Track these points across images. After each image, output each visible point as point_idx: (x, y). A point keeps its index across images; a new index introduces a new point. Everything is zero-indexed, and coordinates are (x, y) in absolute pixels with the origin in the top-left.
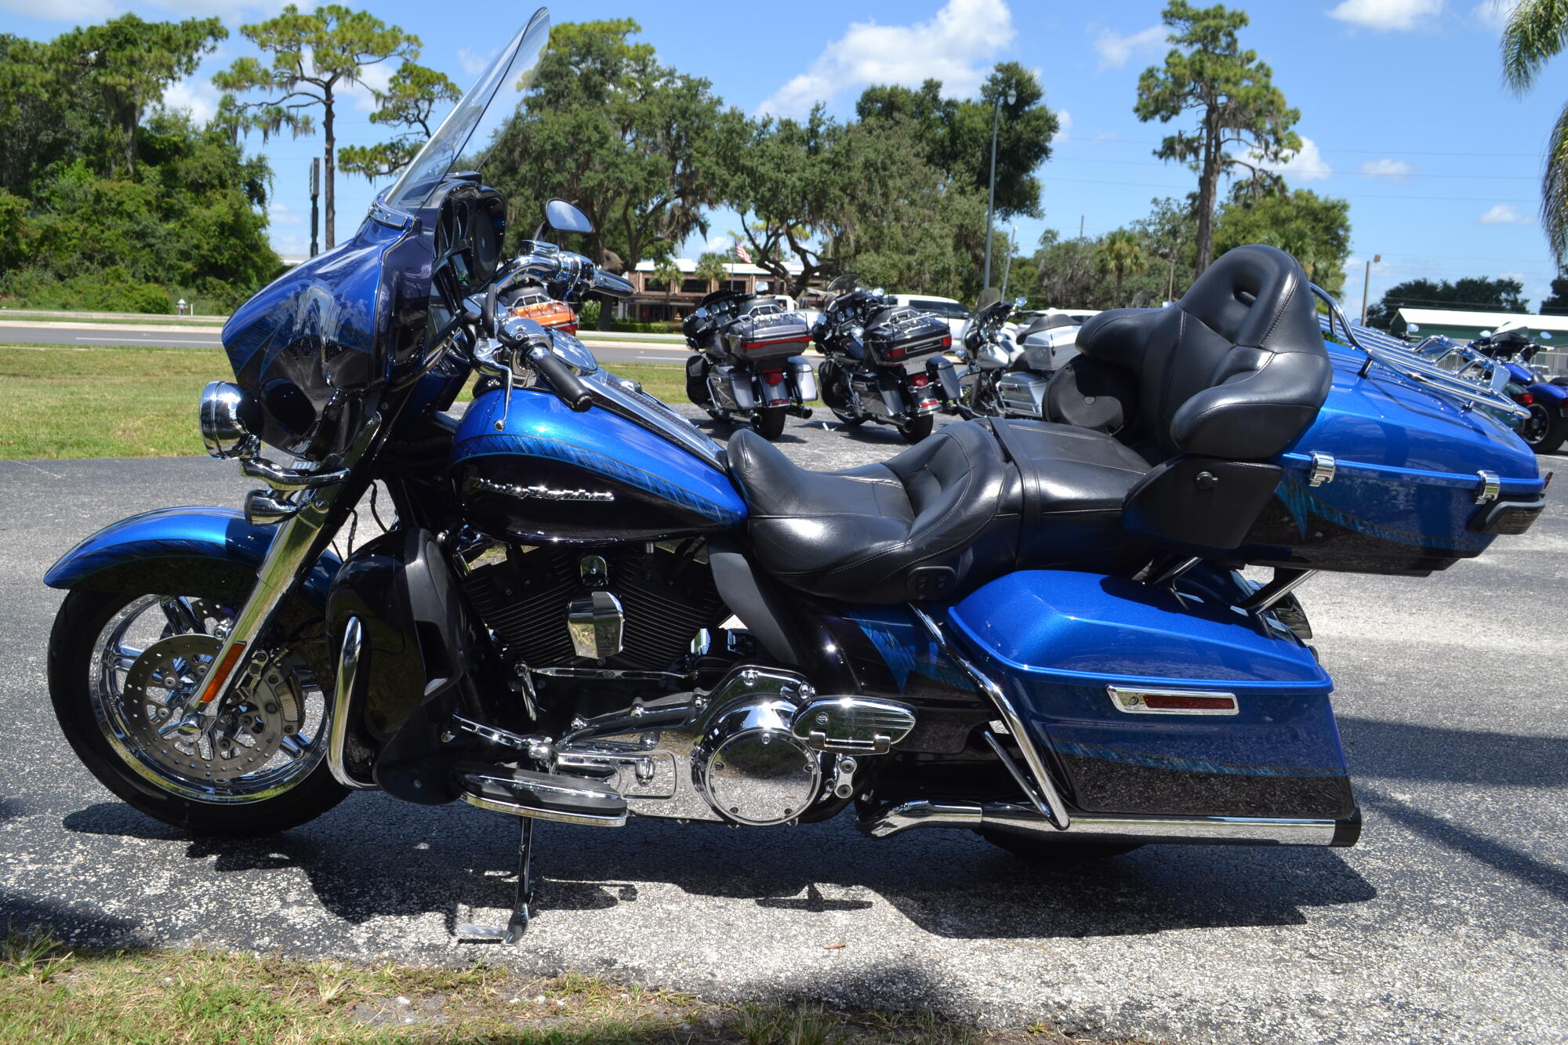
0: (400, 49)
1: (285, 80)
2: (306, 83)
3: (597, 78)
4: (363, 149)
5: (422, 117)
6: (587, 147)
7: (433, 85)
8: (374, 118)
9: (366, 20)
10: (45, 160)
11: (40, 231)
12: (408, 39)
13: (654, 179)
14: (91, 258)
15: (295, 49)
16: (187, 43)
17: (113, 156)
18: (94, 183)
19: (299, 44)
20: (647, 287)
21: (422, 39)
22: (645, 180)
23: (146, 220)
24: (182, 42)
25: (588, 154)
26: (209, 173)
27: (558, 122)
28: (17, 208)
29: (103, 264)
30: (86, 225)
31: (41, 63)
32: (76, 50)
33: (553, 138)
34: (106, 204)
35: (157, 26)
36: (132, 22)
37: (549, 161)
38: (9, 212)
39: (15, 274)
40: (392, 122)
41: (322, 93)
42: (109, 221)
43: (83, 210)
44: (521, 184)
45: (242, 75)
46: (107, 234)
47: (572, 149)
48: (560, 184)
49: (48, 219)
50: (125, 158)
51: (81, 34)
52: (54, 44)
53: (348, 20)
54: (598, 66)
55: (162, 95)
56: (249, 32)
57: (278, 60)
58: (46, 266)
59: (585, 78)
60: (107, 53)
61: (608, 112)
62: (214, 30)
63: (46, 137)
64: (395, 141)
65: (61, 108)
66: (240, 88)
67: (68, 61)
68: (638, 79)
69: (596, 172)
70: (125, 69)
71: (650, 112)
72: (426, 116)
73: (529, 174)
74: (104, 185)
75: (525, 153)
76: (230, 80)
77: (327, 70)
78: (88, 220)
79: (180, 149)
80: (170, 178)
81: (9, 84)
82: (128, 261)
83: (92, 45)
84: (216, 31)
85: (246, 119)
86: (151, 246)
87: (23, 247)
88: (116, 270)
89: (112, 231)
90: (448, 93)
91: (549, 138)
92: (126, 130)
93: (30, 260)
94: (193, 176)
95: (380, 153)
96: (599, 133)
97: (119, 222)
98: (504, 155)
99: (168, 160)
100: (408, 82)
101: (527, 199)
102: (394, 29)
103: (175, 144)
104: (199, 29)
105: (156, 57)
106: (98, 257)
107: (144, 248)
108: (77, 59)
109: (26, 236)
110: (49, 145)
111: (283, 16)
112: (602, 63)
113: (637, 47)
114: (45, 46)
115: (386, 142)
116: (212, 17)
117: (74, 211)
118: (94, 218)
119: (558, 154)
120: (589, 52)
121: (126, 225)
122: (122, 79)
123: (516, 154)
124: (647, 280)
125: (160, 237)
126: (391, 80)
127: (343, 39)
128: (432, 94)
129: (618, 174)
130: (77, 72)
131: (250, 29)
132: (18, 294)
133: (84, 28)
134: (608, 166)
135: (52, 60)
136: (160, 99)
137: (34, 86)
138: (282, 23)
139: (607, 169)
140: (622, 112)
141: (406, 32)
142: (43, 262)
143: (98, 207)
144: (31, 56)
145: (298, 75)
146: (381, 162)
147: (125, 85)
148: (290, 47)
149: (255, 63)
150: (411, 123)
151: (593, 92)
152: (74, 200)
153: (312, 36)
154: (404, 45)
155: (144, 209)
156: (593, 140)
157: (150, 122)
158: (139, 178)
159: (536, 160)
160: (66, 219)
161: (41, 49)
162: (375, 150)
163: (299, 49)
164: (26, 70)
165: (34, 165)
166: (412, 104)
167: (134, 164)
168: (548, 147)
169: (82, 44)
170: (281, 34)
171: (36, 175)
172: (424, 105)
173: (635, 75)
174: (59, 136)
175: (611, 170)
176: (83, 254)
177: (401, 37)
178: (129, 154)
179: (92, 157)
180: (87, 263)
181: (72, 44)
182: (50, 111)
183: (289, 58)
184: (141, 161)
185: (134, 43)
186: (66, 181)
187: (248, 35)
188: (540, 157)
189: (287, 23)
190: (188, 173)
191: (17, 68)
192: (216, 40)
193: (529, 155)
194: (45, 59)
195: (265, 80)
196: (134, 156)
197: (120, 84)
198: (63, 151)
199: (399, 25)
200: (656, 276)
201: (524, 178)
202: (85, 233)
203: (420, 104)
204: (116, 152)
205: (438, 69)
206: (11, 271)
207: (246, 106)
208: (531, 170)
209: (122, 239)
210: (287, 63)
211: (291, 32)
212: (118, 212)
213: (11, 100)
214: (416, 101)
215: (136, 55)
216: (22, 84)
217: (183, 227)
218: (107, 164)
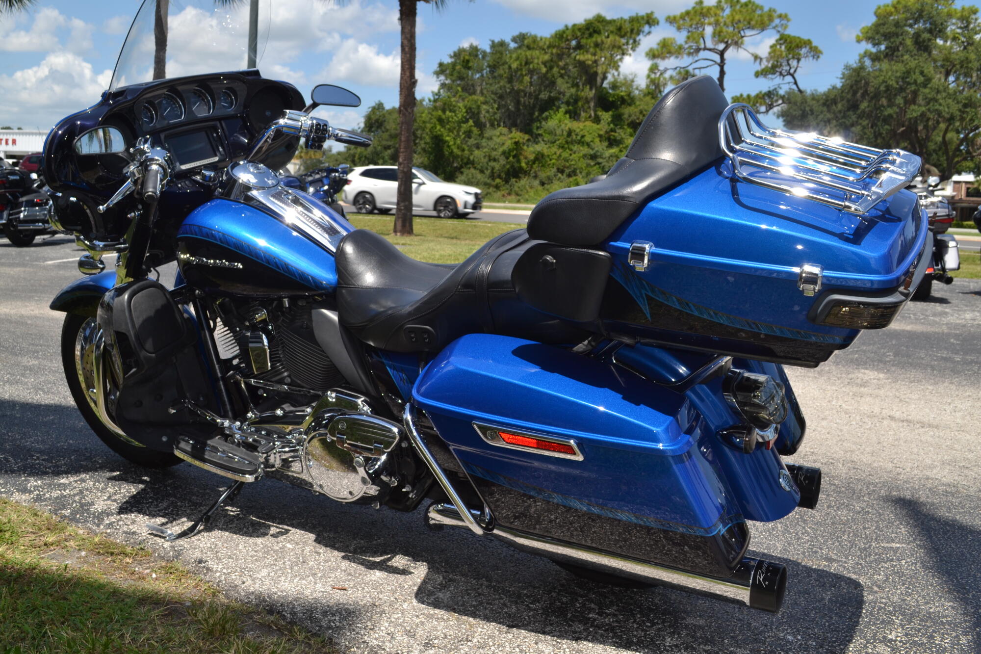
0: (774, 24)
1: (692, 51)
2: (707, 52)
3: (926, 36)
4: (749, 96)
5: (792, 71)
6: (913, 87)
7: (801, 47)
8: (757, 75)
9: (750, 6)
10: (543, 110)
11: (534, 155)
12: (780, 16)
13: (968, 110)
14: (562, 172)
15: (701, 29)
16: (632, 31)
17: (583, 106)
18: (569, 124)
19: (703, 24)
20: (968, 194)
21: (790, 16)
22: (960, 110)
23: (597, 147)
24: (629, 30)
25: (915, 93)
26: (644, 115)
27: (891, 70)
28: (521, 141)
29: (569, 176)
30: (561, 150)
31: (543, 49)
32: (564, 40)
33: (886, 82)
34: (574, 137)
35: (614, 21)
36: (600, 19)
37: (884, 99)
38: (516, 143)
39: (516, 182)
40: (770, 76)
41: (717, 58)
42: (575, 148)
43: (560, 141)
44: (860, 117)
45: (665, 50)
46: (574, 156)
47: (902, 89)
48: (890, 116)
49: (541, 147)
50: (589, 107)
51: (567, 29)
52: (552, 37)
53: (738, 7)
54: (928, 25)
55: (619, 66)
56: (671, 20)
57: (688, 38)
58: (536, 177)
59: (917, 35)
60: (582, 41)
61: (935, 61)
62: (650, 20)
63: (544, 96)
64: (771, 89)
65: (553, 77)
66: (663, 58)
67: (558, 47)
68: (962, 34)
69: (920, 105)
70: (592, 50)
71: (967, 58)
72: (795, 71)
73: (867, 110)
74: (576, 126)
75: (865, 93)
76: (656, 53)
77: (722, 41)
78: (563, 147)
79: (627, 100)
80: (617, 120)
81: (523, 63)
82: (584, 174)
83: (573, 36)
84: (651, 21)
85: (665, 79)
86: (599, 164)
87: (523, 165)
88: (576, 180)
89: (577, 154)
90: (812, 53)
91: (884, 82)
92: (591, 89)
93: (526, 173)
94: (633, 117)
95: (760, 98)
96: (924, 76)
97: (581, 148)
98: (849, 96)
99: (617, 108)
100: (783, 47)
101: (864, 128)
102: (770, 10)
103: (622, 97)
104: (640, 20)
105: (611, 41)
106: (567, 171)
107: (595, 165)
108: (563, 45)
109: (526, 158)
110: (546, 100)
111: (694, 8)
112: (931, 24)
113: (963, 9)
114: (546, 38)
115: (765, 89)
116: (649, 12)
117: (555, 142)
118: (566, 146)
119: (890, 93)
120: (921, 16)
121: (585, 150)
122: (589, 56)
123: (859, 94)
124: (968, 189)
125: (605, 158)
126: (771, 47)
127: (733, 20)
128: (800, 54)
129: (937, 107)
130: (563, 54)
131: (672, 18)
132: (517, 195)
133: (570, 25)
134: (929, 101)
135: (549, 47)
136: (617, 68)
137: (538, 64)
138: (692, 12)
139: (928, 103)
140: (946, 59)
141: (778, 12)
142: (534, 175)
143: (569, 139)
144: (538, 46)
145: (702, 46)
146: (761, 105)
147: (591, 60)
148: (697, 28)
149: (673, 41)
150: (784, 76)
151: (923, 46)
152: (556, 135)
153: (712, 20)
154: (777, 21)
155: (597, 140)
156: (919, 82)
157: (609, 83)
158: (597, 120)
159: (872, 98)
160: (550, 147)
161: (544, 40)
162: (757, 96)
163: (704, 29)
164: (534, 54)
165: (537, 114)
166: (785, 63)
167: (595, 111)
168: (882, 88)
169: (567, 36)
170: (691, 19)
171: (538, 120)
172: (794, 63)
173: (959, 31)
174: (552, 95)
175: (931, 104)
176: (558, 169)
177: (775, 15)
178: (592, 104)
179: (571, 108)
180: (560, 175)
181: (560, 36)
182: (547, 79)
183: (696, 35)
184: (600, 109)
185: (598, 32)
186: (551, 124)
187: (671, 23)
188: (876, 96)
189: (696, 12)
190: (630, 116)
191: (529, 53)
192: (650, 27)
193: (868, 95)
194: (545, 47)
195: (678, 51)
196: (595, 106)
197: (588, 60)
198: (554, 105)
199: (773, 7)
200: (976, 185)
201: (863, 112)
202: (560, 156)
203: (790, 62)
204: (584, 103)
205: (805, 37)
206: (514, 180)
207: (666, 70)
208: (868, 106)
209: (582, 159)
210: (694, 39)
211: (698, 18)
212: (581, 142)
213: (524, 73)
214: (788, 61)
215: (599, 40)
216: (532, 63)
217: (621, 151)
218: (578, 112)
